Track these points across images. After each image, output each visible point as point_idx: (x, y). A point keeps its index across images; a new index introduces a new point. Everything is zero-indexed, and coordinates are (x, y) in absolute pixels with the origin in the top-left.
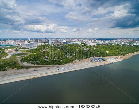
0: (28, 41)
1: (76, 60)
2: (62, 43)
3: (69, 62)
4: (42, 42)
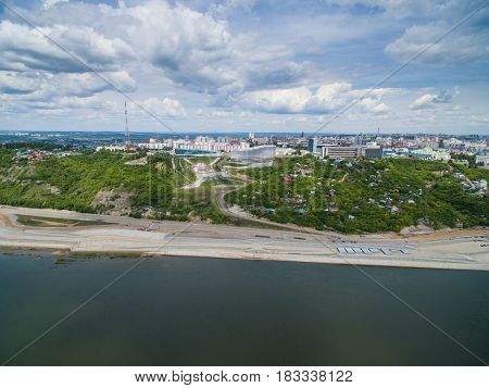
0: (250, 141)
1: (415, 225)
2: (363, 152)
3: (383, 230)
4: (288, 146)
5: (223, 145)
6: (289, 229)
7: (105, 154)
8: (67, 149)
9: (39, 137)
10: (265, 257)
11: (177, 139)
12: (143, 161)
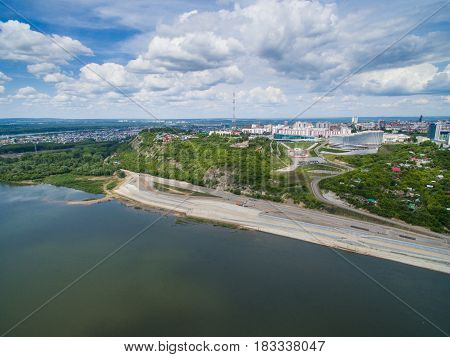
0: (352, 126)
4: (400, 132)
5: (322, 130)
6: (392, 225)
7: (216, 138)
8: (189, 133)
9: (171, 124)
10: (362, 250)
11: (276, 124)
12: (245, 144)
